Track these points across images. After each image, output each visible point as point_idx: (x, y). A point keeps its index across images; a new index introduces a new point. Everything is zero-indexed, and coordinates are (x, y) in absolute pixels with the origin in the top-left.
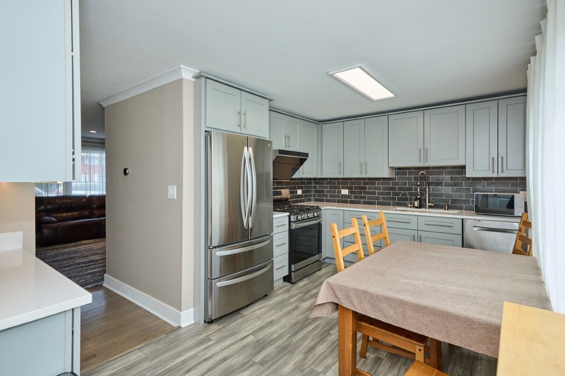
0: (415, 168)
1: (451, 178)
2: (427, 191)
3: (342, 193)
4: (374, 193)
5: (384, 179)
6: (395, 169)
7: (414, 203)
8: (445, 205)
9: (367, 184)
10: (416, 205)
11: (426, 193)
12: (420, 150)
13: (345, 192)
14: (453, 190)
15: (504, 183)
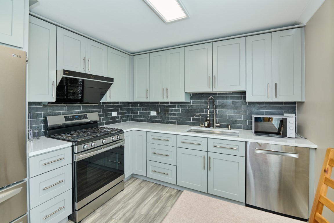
0: (206, 94)
1: (233, 102)
2: (215, 113)
3: (151, 114)
4: (175, 114)
5: (182, 103)
6: (191, 94)
7: (205, 123)
8: (228, 125)
9: (169, 106)
10: (206, 125)
11: (214, 115)
12: (210, 77)
13: (153, 113)
14: (234, 112)
15: (273, 107)
